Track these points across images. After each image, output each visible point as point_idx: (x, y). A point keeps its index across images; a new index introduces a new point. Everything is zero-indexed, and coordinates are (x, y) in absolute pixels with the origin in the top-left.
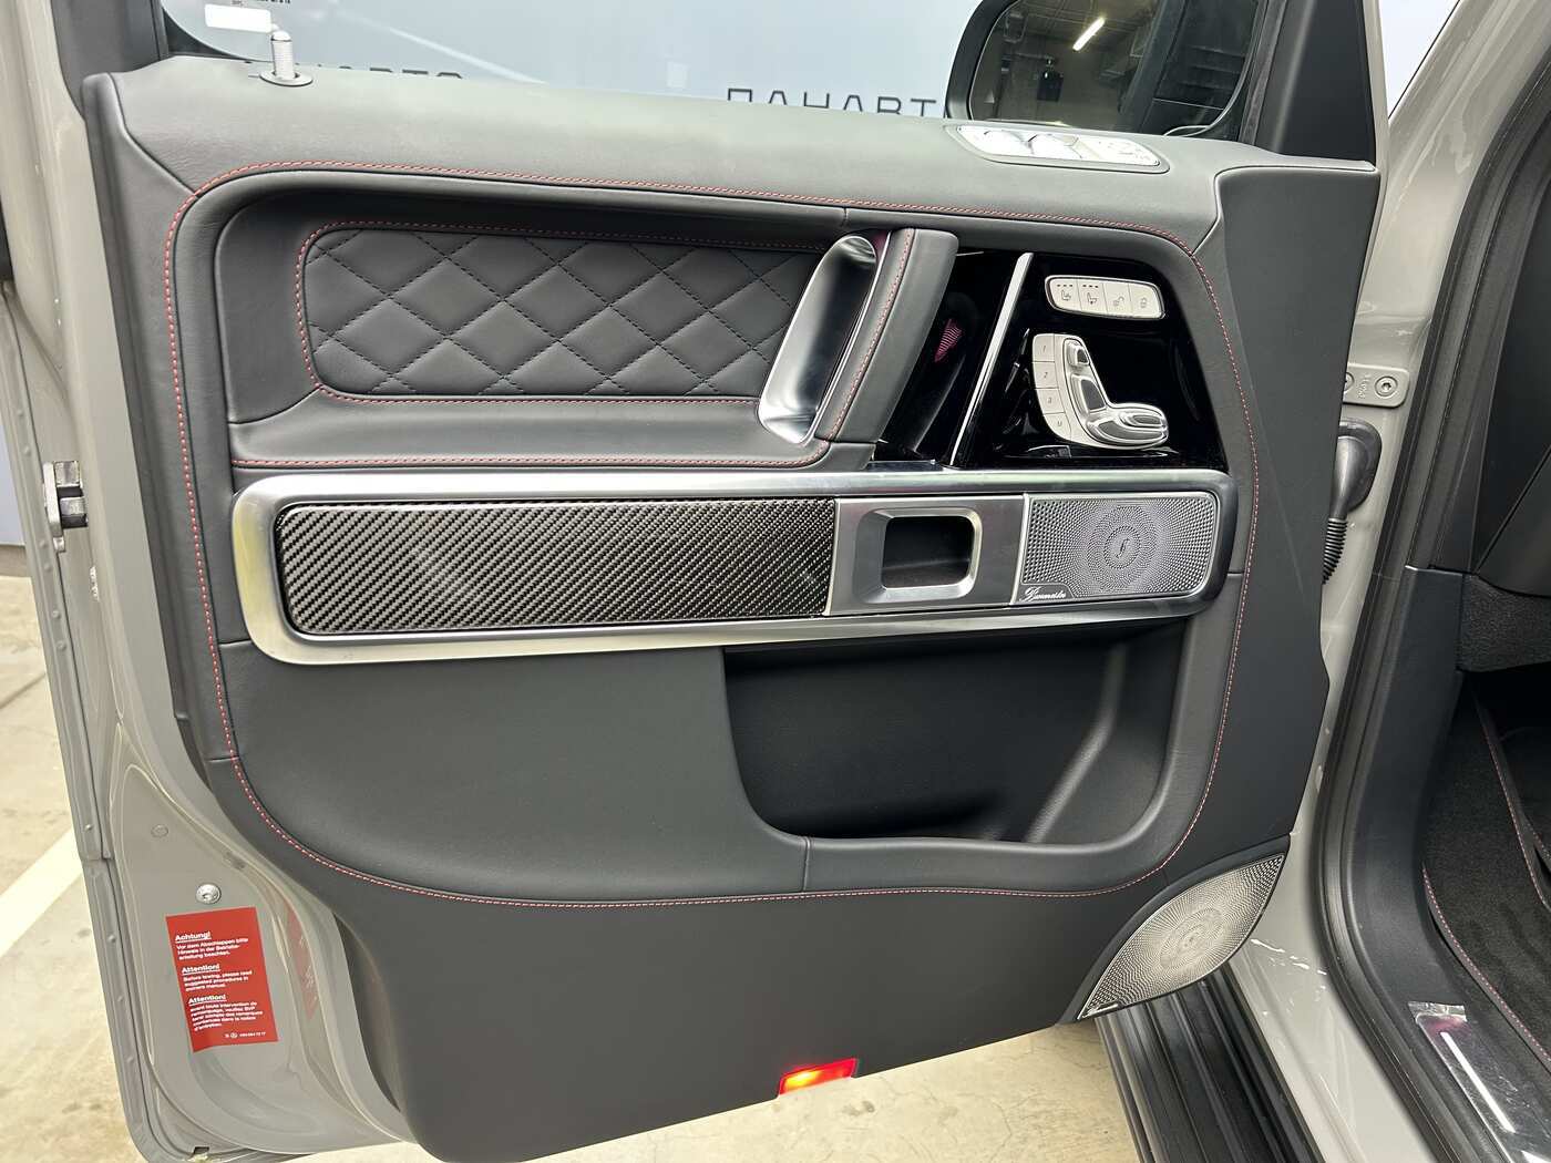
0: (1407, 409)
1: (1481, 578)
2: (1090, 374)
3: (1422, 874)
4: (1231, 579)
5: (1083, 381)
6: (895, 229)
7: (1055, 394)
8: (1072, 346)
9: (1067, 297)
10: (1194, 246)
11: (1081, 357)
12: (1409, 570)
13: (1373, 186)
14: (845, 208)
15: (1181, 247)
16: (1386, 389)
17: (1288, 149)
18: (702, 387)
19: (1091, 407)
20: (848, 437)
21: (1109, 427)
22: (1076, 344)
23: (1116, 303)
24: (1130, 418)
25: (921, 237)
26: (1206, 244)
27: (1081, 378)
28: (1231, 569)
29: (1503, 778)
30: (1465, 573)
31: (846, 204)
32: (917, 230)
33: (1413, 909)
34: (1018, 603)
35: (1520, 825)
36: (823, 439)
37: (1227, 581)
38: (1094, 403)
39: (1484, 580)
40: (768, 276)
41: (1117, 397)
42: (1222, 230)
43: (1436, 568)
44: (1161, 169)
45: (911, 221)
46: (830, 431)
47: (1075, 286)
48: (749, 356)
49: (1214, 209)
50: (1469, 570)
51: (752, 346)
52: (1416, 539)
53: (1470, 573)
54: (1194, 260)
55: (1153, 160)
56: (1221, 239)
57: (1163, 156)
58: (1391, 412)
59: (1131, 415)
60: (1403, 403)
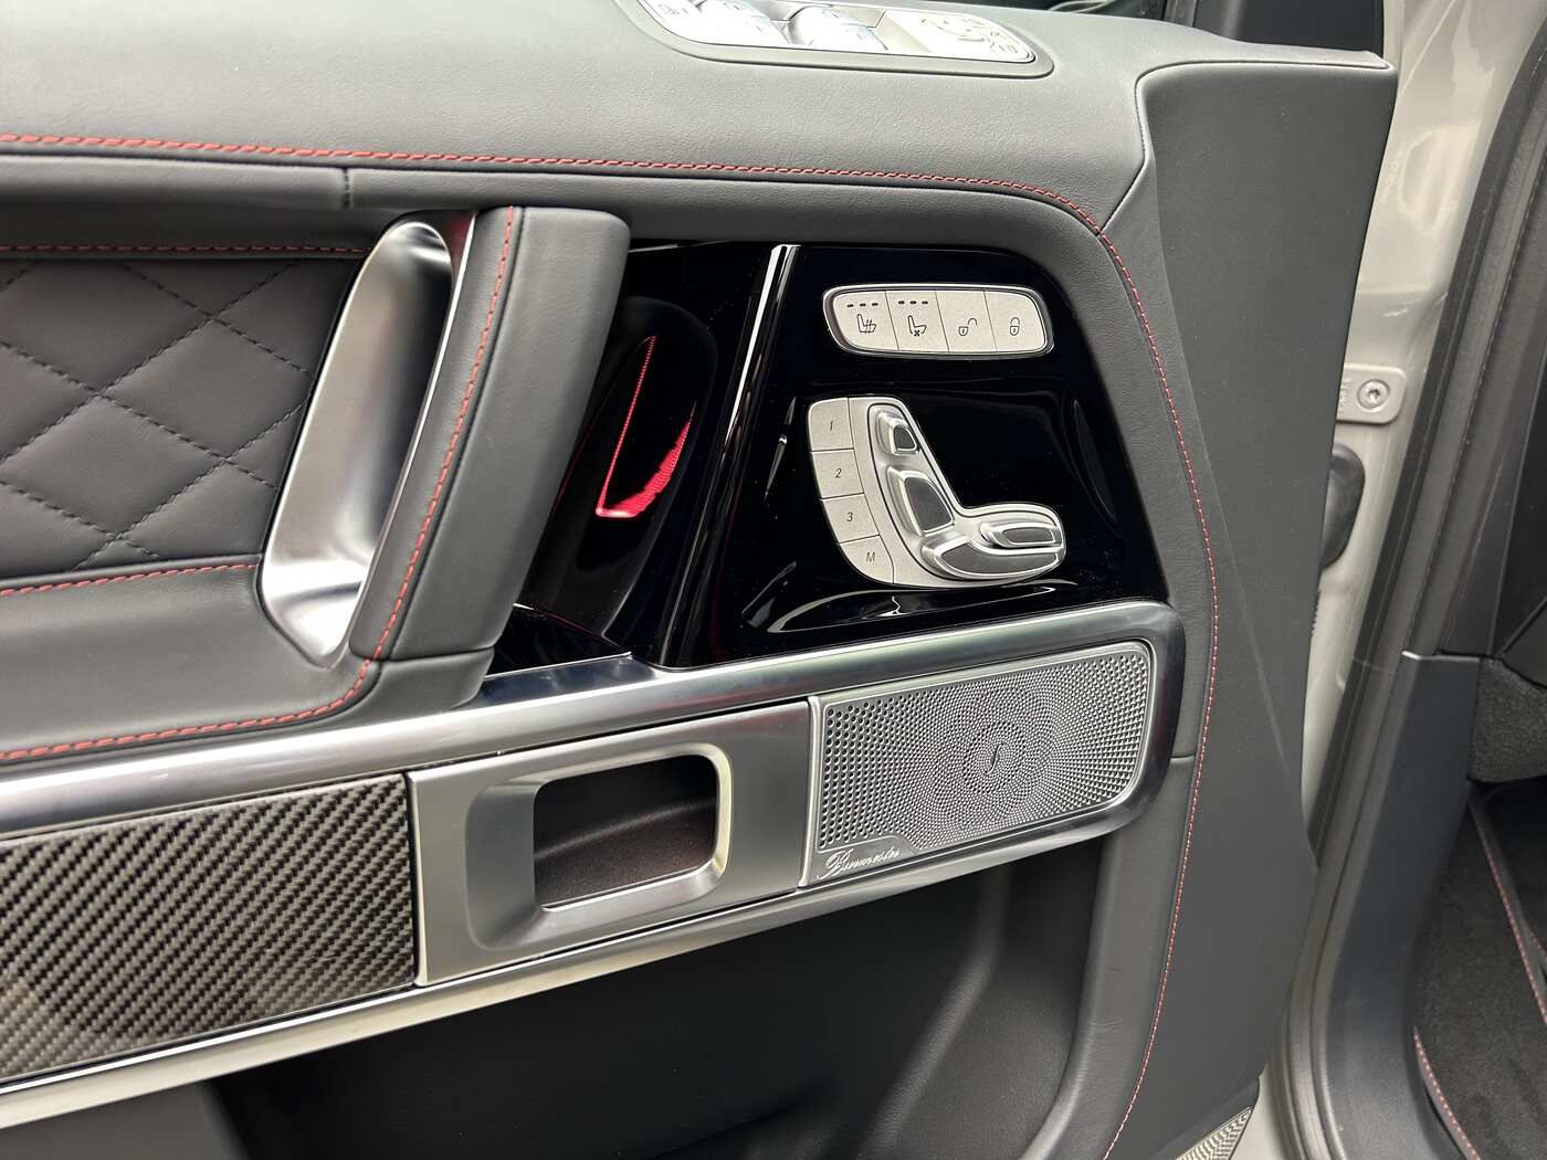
0: (1404, 429)
1: (1507, 666)
2: (924, 467)
3: (1414, 1042)
4: (1179, 766)
5: (910, 483)
6: (485, 208)
7: (858, 505)
8: (884, 416)
9: (869, 326)
10: (1104, 216)
11: (902, 437)
12: (1409, 658)
13: (1386, 89)
14: (345, 168)
15: (1081, 218)
16: (1372, 399)
17: (1249, 32)
18: (112, 549)
19: (925, 526)
20: (420, 647)
21: (963, 555)
22: (889, 413)
23: (963, 331)
24: (995, 534)
25: (537, 225)
26: (1125, 210)
27: (904, 475)
28: (1177, 749)
29: (1500, 877)
30: (1483, 656)
31: (350, 159)
32: (531, 212)
33: (1406, 1095)
34: (813, 881)
35: (1524, 942)
36: (365, 658)
37: (1171, 771)
38: (931, 513)
39: (1512, 669)
40: (233, 313)
41: (973, 495)
42: (1153, 184)
43: (1444, 653)
44: (1039, 67)
45: (516, 191)
46: (379, 642)
47: (882, 304)
48: (221, 479)
49: (1135, 142)
50: (1489, 653)
51: (224, 453)
52: (1419, 615)
53: (1491, 657)
54: (1104, 241)
55: (1022, 53)
56: (1152, 197)
57: (1041, 45)
58: (1377, 431)
59: (1000, 529)
60: (1396, 419)
